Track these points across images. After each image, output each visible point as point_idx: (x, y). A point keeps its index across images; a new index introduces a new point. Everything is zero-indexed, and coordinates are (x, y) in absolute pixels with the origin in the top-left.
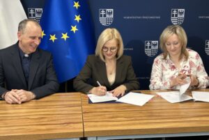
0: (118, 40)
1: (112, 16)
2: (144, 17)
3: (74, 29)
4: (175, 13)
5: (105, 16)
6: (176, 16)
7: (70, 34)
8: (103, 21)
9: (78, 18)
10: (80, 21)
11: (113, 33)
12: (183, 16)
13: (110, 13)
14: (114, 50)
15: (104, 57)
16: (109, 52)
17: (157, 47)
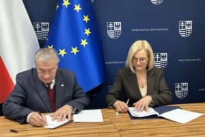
0: (148, 51)
2: (152, 30)
3: (84, 43)
4: (182, 24)
5: (113, 29)
6: (184, 27)
8: (110, 34)
10: (89, 34)
12: (191, 28)
13: (118, 26)
14: (144, 61)
16: (139, 62)
17: (166, 59)
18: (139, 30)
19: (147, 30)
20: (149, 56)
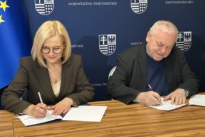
0: (63, 37)
1: (52, 2)
9: (4, 5)
11: (55, 27)
14: (59, 51)
15: (45, 61)
16: (51, 54)
17: (115, 43)
18: (78, 4)
19: (89, 4)
20: (64, 43)
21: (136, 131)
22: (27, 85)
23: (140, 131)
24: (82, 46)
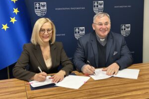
1: (45, 8)
2: (72, 9)
3: (13, 20)
4: (96, 4)
5: (39, 8)
7: (10, 24)
8: (38, 12)
9: (16, 11)
10: (18, 13)
13: (43, 6)
16: (46, 33)
19: (68, 9)
21: (106, 92)
22: (28, 61)
23: (109, 91)
24: (64, 35)
